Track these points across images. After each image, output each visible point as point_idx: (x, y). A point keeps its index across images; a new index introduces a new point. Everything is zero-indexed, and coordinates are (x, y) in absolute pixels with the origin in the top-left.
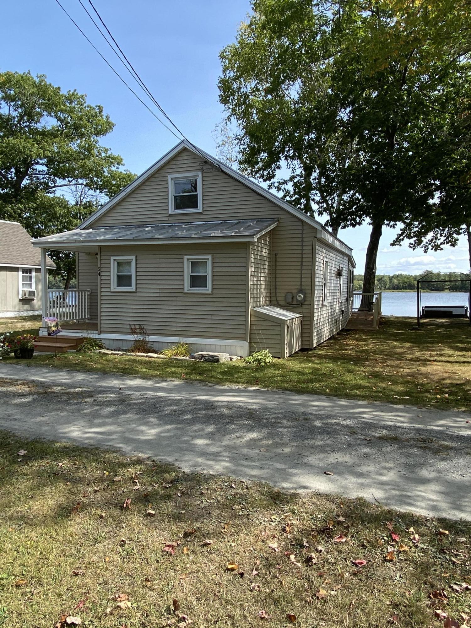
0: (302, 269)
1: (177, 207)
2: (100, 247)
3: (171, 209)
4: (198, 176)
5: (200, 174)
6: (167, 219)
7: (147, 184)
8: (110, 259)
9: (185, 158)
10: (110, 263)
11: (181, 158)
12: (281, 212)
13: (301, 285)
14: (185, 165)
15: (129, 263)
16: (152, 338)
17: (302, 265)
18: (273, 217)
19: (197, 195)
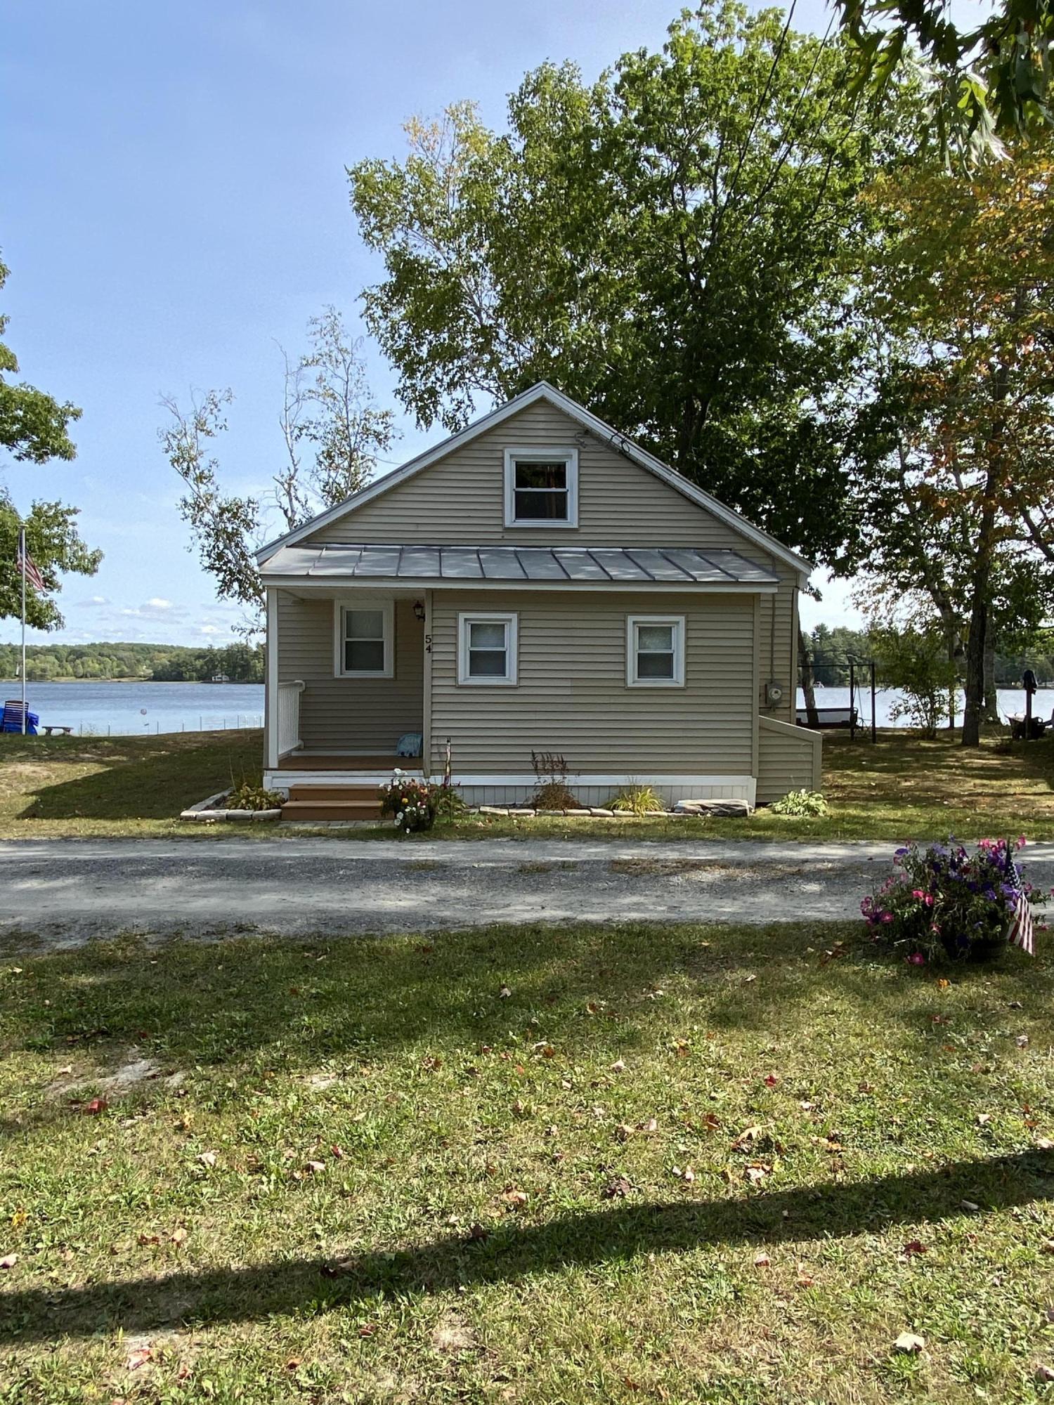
0: (772, 645)
1: (519, 514)
2: (432, 592)
3: (510, 518)
4: (570, 456)
5: (575, 453)
6: (499, 536)
7: (452, 461)
8: (456, 619)
9: (542, 418)
10: (456, 628)
11: (531, 418)
12: (732, 539)
13: (772, 672)
14: (543, 433)
15: (500, 628)
16: (571, 780)
17: (772, 636)
18: (720, 546)
19: (565, 494)
